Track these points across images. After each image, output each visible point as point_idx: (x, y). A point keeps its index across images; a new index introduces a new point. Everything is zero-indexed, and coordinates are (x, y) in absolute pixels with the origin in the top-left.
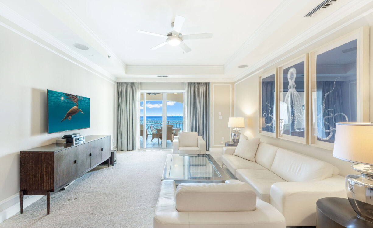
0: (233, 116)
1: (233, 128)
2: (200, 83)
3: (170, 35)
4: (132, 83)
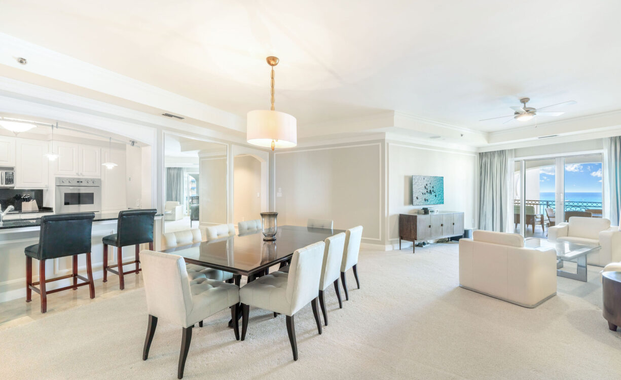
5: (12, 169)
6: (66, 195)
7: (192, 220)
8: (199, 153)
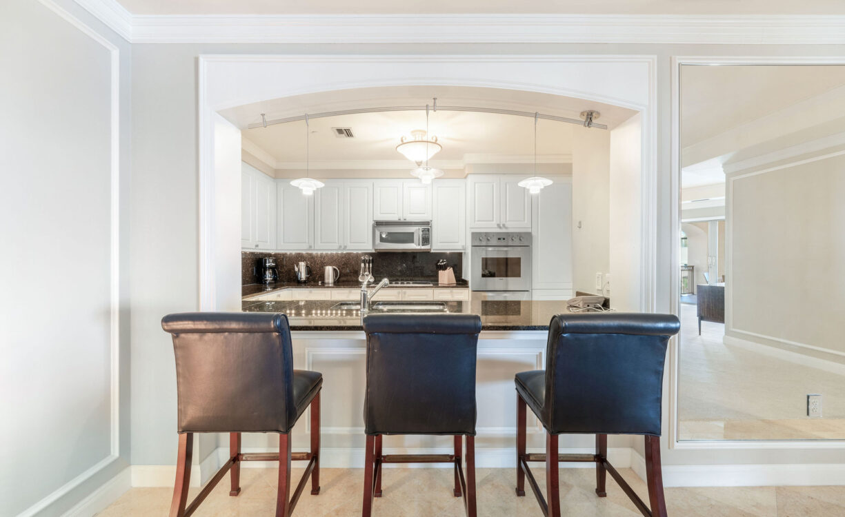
5: (428, 223)
6: (486, 262)
7: (701, 318)
8: (725, 165)
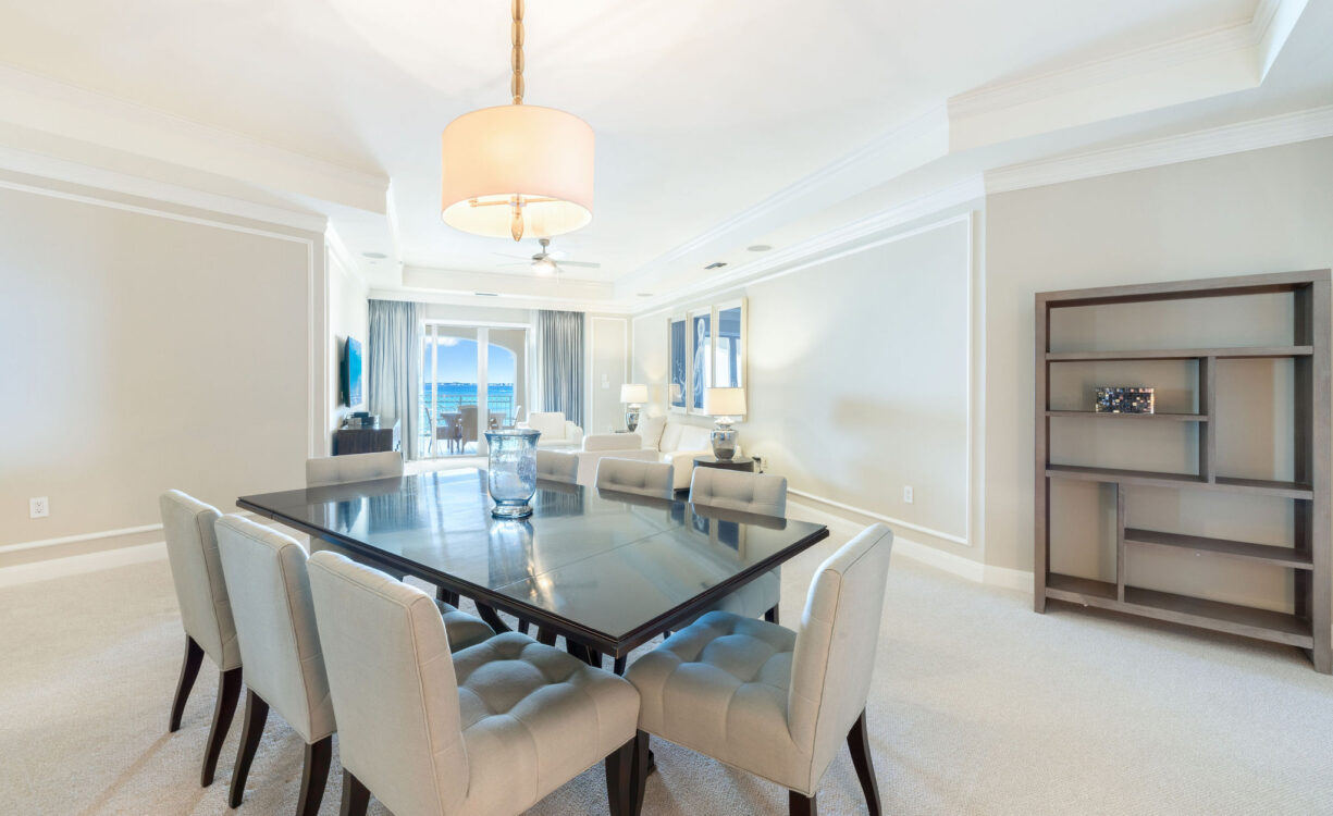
0: (629, 382)
1: (629, 404)
2: (563, 312)
3: (538, 258)
4: (407, 303)
